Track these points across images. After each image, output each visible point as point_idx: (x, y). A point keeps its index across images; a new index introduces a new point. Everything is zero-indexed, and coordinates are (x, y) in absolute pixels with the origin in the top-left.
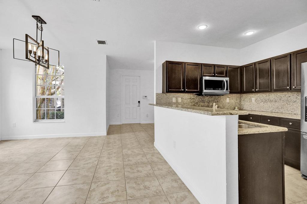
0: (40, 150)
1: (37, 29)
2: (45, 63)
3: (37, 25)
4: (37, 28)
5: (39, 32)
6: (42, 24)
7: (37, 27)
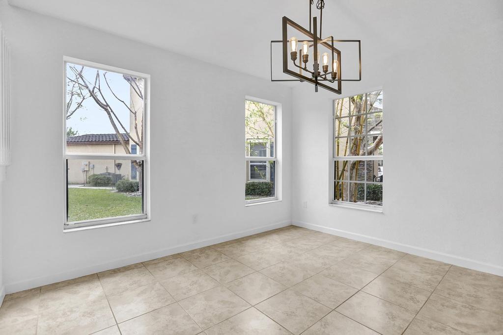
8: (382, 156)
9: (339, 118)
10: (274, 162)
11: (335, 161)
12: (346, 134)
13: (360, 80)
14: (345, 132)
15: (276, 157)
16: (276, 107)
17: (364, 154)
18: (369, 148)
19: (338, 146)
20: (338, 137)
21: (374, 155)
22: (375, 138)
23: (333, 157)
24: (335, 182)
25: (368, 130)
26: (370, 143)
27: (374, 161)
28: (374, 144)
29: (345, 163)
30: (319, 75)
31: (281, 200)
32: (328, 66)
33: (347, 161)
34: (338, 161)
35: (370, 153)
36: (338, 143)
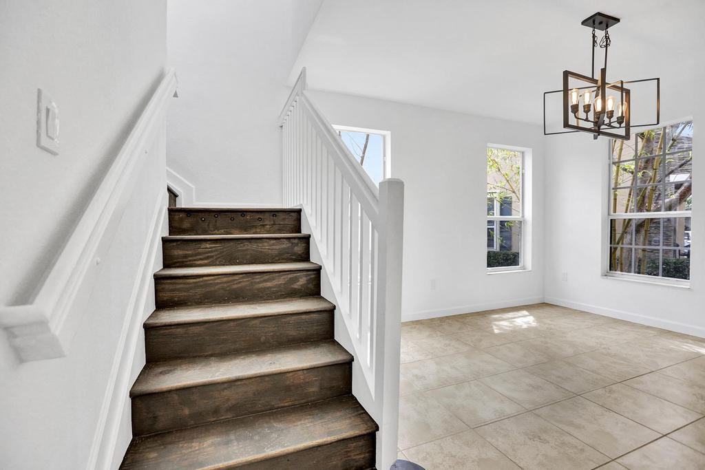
0: (605, 346)
1: (594, 46)
2: (618, 126)
3: (594, 36)
4: (594, 44)
5: (600, 52)
6: (607, 27)
7: (594, 42)
8: (689, 212)
9: (618, 163)
10: (521, 222)
11: (611, 220)
12: (629, 184)
13: (658, 123)
14: (626, 180)
15: (523, 216)
16: (523, 153)
17: (658, 210)
18: (667, 200)
19: (615, 199)
20: (615, 189)
21: (675, 210)
22: (678, 186)
23: (609, 215)
24: (611, 248)
25: (667, 173)
26: (668, 192)
27: (675, 218)
28: (677, 194)
29: (628, 223)
30: (603, 123)
31: (530, 269)
32: (613, 111)
33: (630, 220)
34: (615, 220)
35: (670, 208)
36: (615, 195)
